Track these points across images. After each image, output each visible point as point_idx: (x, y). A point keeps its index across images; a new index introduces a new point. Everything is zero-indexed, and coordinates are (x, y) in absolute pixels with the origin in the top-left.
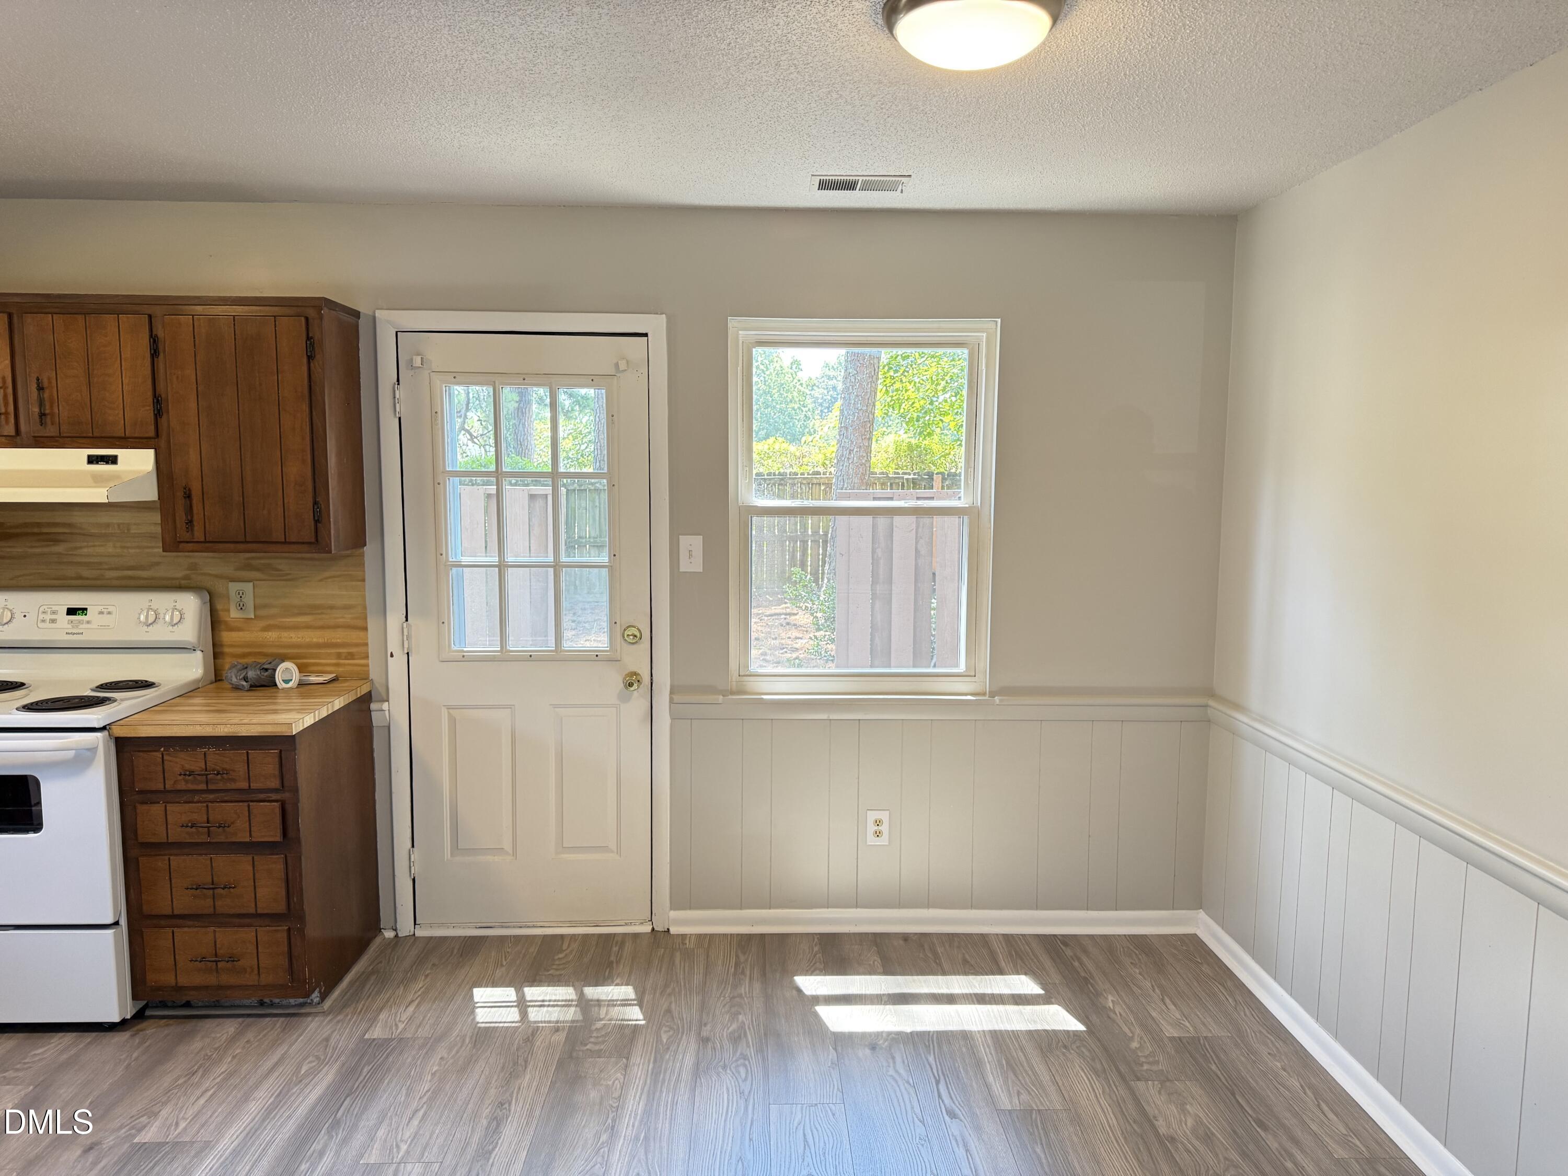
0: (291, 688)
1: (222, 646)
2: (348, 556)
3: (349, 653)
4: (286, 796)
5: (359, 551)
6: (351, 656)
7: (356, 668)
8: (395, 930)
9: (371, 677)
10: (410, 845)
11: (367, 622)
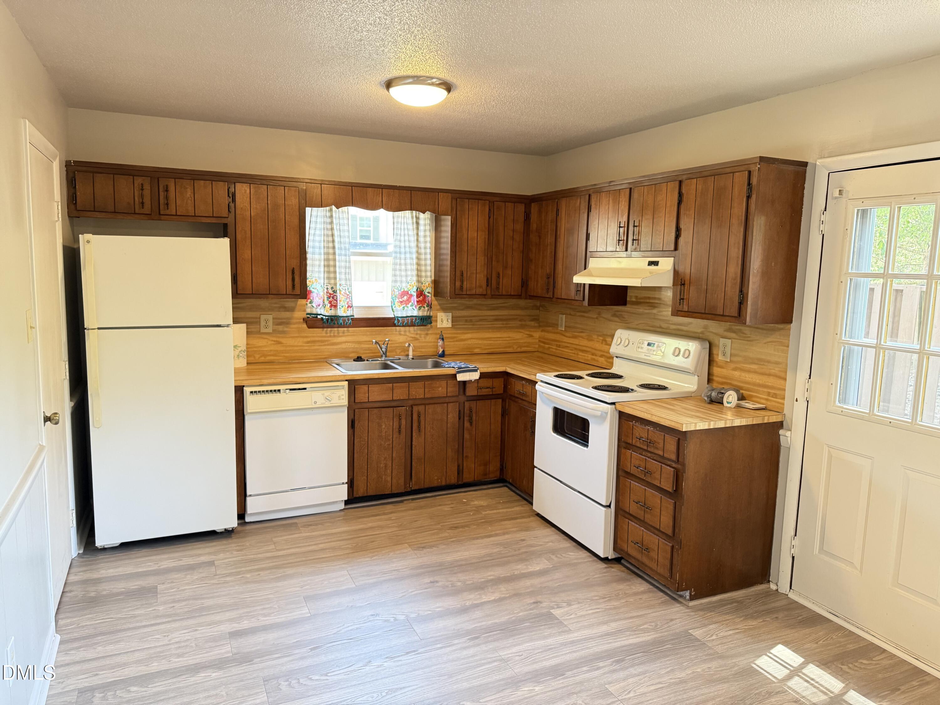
0: (730, 408)
1: (713, 375)
2: (782, 329)
3: (775, 394)
4: (679, 466)
5: (787, 326)
6: (775, 396)
7: (777, 404)
8: (777, 585)
9: (785, 412)
10: (793, 533)
11: (786, 375)
